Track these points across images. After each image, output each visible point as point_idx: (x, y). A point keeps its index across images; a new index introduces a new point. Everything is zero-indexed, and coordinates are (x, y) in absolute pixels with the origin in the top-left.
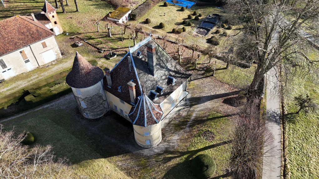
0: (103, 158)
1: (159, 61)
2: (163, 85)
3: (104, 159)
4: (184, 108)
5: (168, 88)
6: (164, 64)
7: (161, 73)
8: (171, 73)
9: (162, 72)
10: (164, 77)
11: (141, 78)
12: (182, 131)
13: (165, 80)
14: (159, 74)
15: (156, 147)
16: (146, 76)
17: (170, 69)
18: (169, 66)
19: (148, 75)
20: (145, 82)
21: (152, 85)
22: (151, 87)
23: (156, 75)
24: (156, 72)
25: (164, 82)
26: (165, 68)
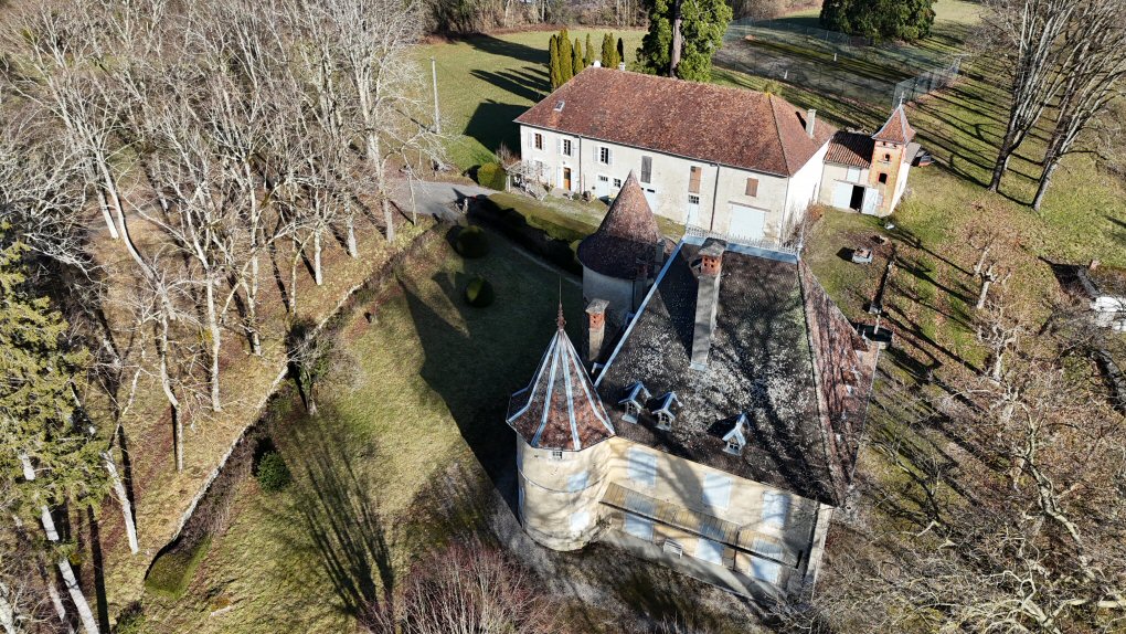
0: (461, 431)
1: (752, 344)
2: (694, 416)
3: (458, 432)
4: (743, 599)
5: (699, 435)
6: (766, 366)
7: (726, 378)
8: (761, 414)
9: (732, 378)
10: (719, 398)
11: (646, 324)
12: (625, 610)
13: (717, 407)
14: (713, 374)
15: (527, 540)
16: (666, 336)
17: (773, 400)
18: (778, 391)
19: (678, 340)
20: (648, 346)
21: (662, 376)
22: (648, 376)
23: (701, 368)
24: (700, 351)
25: (707, 411)
26: (758, 380)
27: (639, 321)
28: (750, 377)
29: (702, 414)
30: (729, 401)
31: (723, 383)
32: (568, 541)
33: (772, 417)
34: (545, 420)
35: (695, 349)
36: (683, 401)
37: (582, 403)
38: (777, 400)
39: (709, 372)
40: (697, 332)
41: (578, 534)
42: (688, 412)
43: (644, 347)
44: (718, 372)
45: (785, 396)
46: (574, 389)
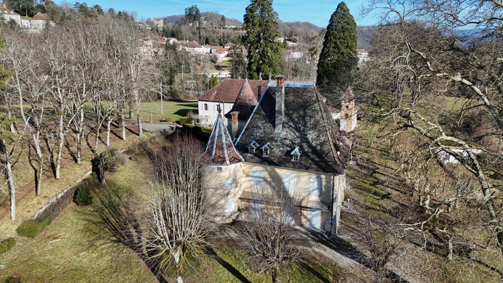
1: (299, 120)
2: (278, 150)
4: (306, 234)
5: (280, 157)
6: (306, 127)
7: (290, 134)
9: (293, 134)
10: (288, 142)
14: (285, 133)
16: (264, 122)
17: (310, 139)
18: (311, 135)
19: (269, 123)
20: (257, 126)
21: (263, 137)
22: (258, 138)
23: (280, 131)
24: (278, 124)
25: (283, 148)
26: (303, 133)
27: (252, 117)
28: (299, 132)
29: (281, 149)
30: (292, 142)
31: (289, 136)
32: (224, 218)
33: (310, 146)
34: (214, 154)
35: (276, 123)
36: (273, 145)
37: (229, 147)
38: (312, 139)
39: (282, 132)
40: (277, 115)
41: (229, 214)
42: (275, 149)
43: (255, 127)
44: (287, 132)
45: (314, 137)
46: (226, 140)
